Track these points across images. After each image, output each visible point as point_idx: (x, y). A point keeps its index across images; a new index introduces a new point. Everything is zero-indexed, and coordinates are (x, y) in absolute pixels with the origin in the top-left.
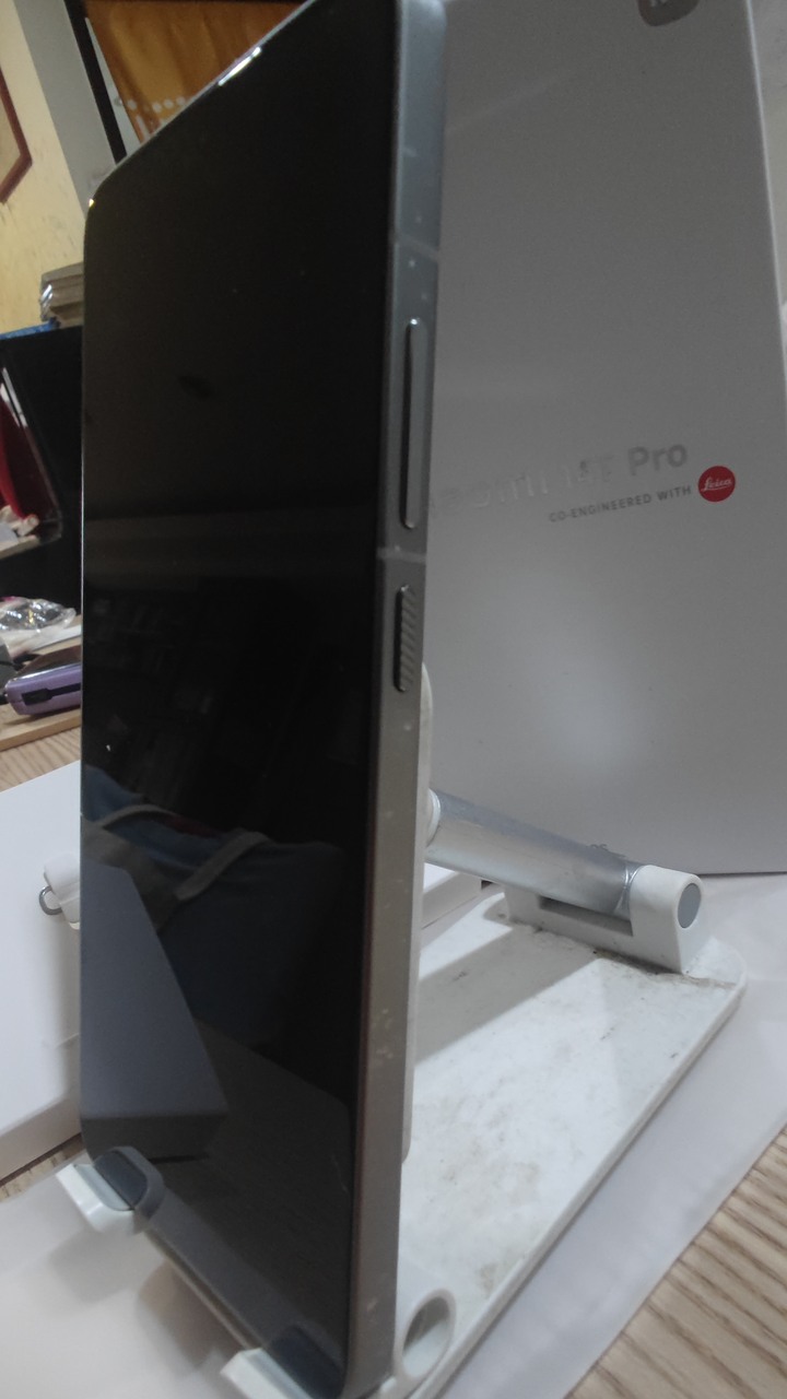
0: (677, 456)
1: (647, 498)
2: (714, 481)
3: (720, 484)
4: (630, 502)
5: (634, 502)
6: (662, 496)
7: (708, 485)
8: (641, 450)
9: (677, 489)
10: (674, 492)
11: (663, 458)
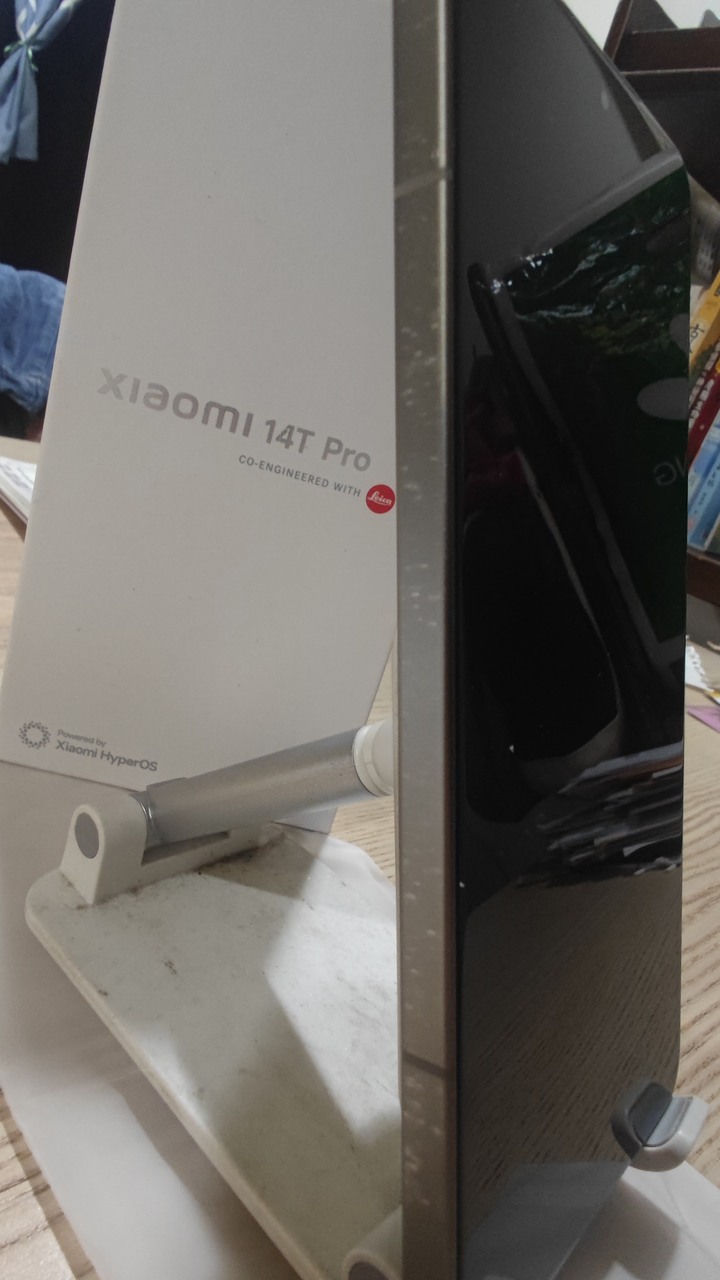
0: (362, 462)
1: (325, 483)
2: (380, 496)
3: (383, 501)
4: (311, 479)
5: (314, 481)
6: (338, 487)
7: (375, 497)
8: (339, 443)
9: (351, 488)
10: (348, 490)
11: (351, 458)
